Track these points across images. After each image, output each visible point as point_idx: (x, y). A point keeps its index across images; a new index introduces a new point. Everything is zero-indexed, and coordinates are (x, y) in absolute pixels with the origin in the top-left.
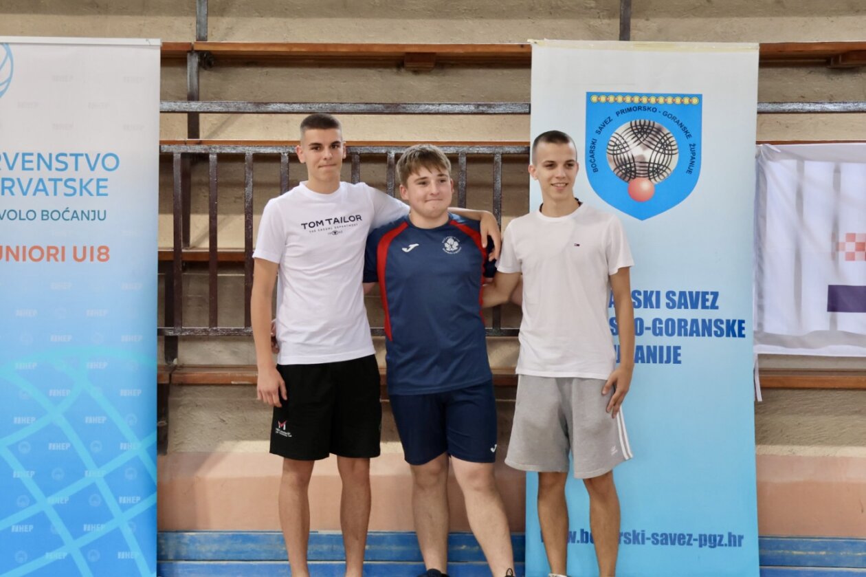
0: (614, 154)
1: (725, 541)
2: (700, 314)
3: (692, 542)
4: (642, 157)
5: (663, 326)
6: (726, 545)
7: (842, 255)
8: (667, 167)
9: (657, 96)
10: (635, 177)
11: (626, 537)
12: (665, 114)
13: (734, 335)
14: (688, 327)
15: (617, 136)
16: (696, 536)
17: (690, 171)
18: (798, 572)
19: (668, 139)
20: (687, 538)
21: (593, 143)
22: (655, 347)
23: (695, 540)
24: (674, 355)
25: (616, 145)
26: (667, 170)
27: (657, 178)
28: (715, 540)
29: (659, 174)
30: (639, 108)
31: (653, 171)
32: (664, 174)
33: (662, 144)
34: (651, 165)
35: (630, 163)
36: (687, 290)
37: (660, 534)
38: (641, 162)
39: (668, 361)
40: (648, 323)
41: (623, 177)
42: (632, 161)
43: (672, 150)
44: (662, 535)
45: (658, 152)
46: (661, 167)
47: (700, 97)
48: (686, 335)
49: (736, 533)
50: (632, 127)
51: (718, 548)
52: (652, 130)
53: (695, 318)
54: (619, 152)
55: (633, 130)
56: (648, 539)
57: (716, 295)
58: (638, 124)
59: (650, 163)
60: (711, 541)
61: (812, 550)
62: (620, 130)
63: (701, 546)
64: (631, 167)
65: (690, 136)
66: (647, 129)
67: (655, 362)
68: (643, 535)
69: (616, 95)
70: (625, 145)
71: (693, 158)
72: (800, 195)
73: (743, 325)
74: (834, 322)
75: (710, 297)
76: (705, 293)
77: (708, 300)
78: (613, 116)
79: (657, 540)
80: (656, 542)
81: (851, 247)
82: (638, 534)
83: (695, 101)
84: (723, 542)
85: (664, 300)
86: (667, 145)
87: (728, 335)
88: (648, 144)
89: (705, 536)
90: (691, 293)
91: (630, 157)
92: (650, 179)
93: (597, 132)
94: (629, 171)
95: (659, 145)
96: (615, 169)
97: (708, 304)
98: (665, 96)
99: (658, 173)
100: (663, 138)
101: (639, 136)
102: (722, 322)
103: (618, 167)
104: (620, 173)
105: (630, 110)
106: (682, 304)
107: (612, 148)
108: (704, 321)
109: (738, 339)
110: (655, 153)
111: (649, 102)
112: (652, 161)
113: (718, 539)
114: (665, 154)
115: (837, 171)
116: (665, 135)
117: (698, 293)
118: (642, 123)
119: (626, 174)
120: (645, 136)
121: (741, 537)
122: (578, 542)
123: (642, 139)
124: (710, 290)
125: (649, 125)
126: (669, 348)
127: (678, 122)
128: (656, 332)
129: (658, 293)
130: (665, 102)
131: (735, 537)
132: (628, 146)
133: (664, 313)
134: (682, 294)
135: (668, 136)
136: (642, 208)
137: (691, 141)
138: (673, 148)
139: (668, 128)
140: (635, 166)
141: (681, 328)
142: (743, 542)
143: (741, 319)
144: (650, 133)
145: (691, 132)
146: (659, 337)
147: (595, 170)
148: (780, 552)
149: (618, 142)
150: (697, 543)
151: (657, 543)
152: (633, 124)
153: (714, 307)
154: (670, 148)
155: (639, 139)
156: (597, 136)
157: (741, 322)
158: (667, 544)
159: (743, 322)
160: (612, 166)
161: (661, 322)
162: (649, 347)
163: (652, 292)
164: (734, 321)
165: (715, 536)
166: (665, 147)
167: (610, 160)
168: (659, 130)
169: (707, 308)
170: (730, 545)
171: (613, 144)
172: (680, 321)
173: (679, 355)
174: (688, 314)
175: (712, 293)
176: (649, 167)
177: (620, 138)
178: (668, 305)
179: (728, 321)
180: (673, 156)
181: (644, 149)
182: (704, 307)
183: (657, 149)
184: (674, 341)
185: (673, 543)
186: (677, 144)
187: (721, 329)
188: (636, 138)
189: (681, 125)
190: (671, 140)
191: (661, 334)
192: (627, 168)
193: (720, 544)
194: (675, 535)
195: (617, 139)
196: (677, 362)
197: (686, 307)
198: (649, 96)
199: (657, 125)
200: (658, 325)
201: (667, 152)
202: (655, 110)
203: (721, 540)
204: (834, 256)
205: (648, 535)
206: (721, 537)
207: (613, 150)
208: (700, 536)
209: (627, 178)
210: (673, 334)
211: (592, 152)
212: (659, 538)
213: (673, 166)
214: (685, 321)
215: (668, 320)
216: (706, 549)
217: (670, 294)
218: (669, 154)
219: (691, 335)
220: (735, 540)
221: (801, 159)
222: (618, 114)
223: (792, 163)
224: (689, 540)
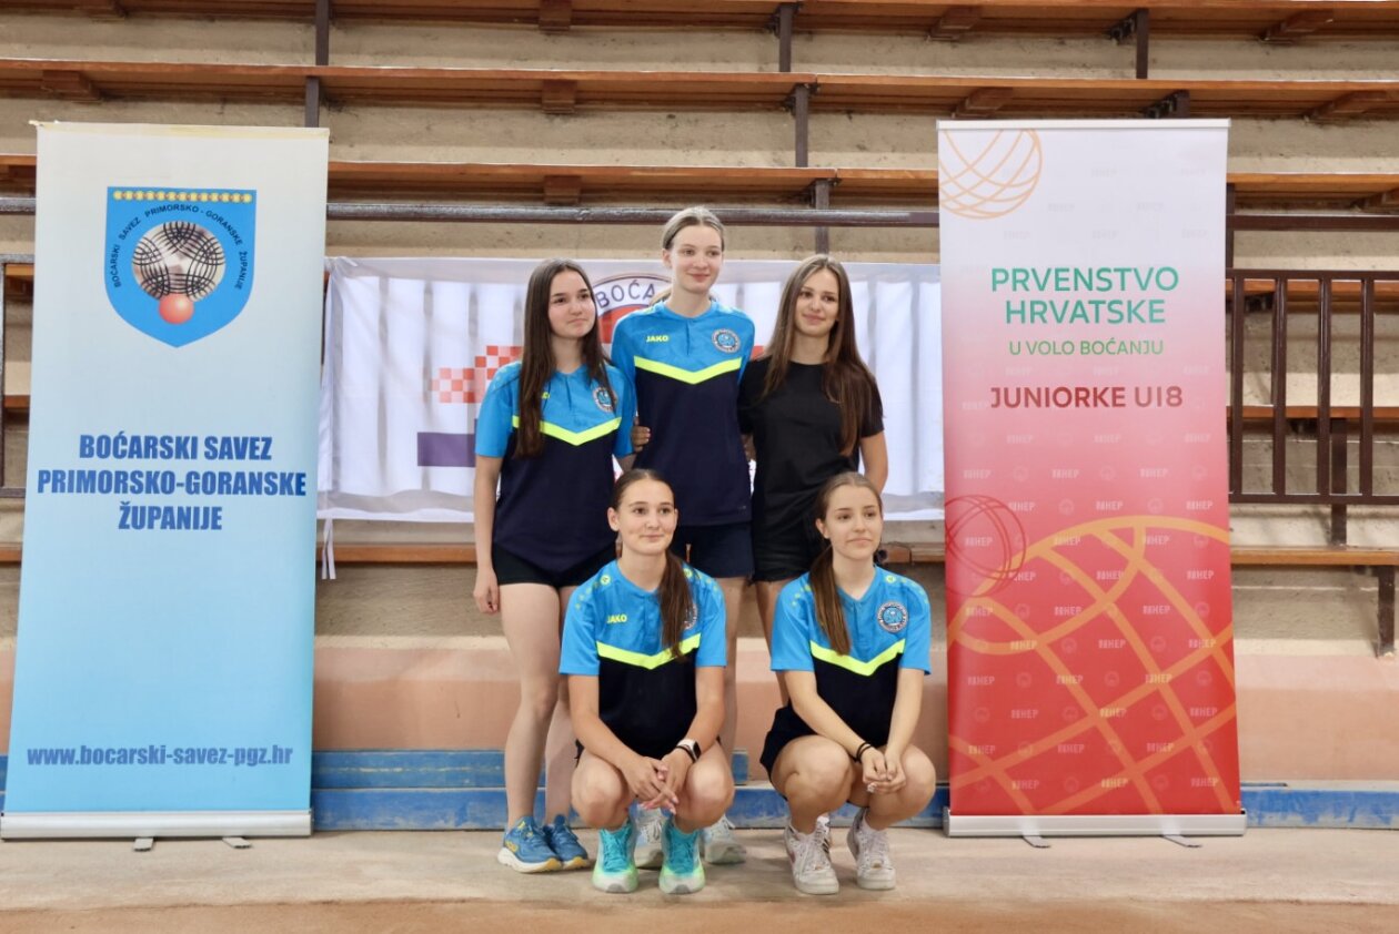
0: (141, 264)
1: (269, 756)
2: (248, 466)
3: (226, 758)
4: (179, 268)
5: (200, 481)
6: (269, 762)
7: (435, 395)
8: (210, 281)
9: (199, 192)
10: (169, 292)
11: (140, 755)
12: (209, 214)
13: (291, 493)
14: (232, 483)
15: (146, 242)
16: (231, 751)
17: (239, 286)
18: (363, 794)
19: (212, 245)
20: (220, 754)
21: (115, 251)
22: (189, 509)
23: (230, 756)
24: (212, 519)
25: (145, 253)
26: (210, 285)
27: (197, 295)
28: (256, 756)
29: (199, 289)
30: (176, 207)
31: (192, 286)
32: (206, 289)
33: (205, 252)
34: (190, 278)
35: (162, 276)
36: (232, 436)
37: (185, 748)
38: (177, 275)
39: (205, 527)
40: (181, 478)
41: (153, 293)
42: (165, 273)
43: (216, 259)
44: (187, 752)
45: (199, 261)
46: (203, 281)
47: (253, 193)
48: (228, 492)
49: (283, 746)
50: (165, 230)
51: (259, 766)
52: (192, 234)
53: (240, 470)
54: (148, 261)
55: (167, 235)
56: (170, 756)
57: (268, 441)
58: (174, 226)
59: (188, 275)
60: (251, 757)
61: (384, 767)
62: (150, 234)
63: (237, 764)
64: (163, 280)
65: (240, 241)
66: (186, 233)
67: (188, 527)
68: (163, 751)
69: (145, 190)
70: (156, 253)
71: (243, 269)
72: (383, 321)
73: (303, 480)
74: (426, 480)
75: (261, 445)
76: (254, 440)
77: (257, 448)
78: (142, 217)
79: (181, 758)
80: (179, 760)
81: (445, 385)
82: (157, 750)
83: (247, 198)
84: (266, 759)
85: (202, 448)
86: (211, 253)
87: (282, 493)
88: (186, 251)
89: (243, 750)
90: (236, 440)
91: (163, 267)
92: (188, 296)
93: (121, 236)
94: (160, 285)
95: (201, 253)
96: (143, 283)
97: (258, 453)
98: (209, 192)
99: (198, 287)
100: (205, 244)
101: (175, 241)
102: (275, 476)
103: (146, 281)
104: (150, 288)
105: (163, 209)
106: (225, 453)
107: (139, 256)
108: (252, 475)
109: (295, 498)
110: (195, 263)
111: (188, 199)
112: (192, 273)
113: (259, 754)
114: (208, 264)
115: (428, 292)
116: (209, 241)
117: (245, 439)
118: (179, 226)
119: (156, 289)
120: (182, 241)
121: (289, 752)
122: (77, 762)
123: (178, 246)
124: (261, 435)
125: (188, 228)
126: (206, 509)
127: (225, 224)
128: (191, 488)
129: (195, 440)
130: (209, 199)
131: (281, 750)
132: (160, 254)
133: (201, 465)
134: (226, 440)
135: (213, 242)
136: (177, 332)
137: (241, 248)
138: (219, 256)
139: (213, 233)
140: (169, 279)
141: (222, 483)
142: (291, 756)
143: (299, 471)
144: (189, 238)
145: (242, 237)
146: (195, 495)
147: (118, 284)
148: (346, 769)
149: (147, 250)
150: (232, 761)
151: (181, 762)
152: (167, 227)
153: (265, 456)
154: (214, 256)
155: (174, 245)
156: (120, 242)
157: (300, 476)
158: (193, 761)
159: (303, 475)
160: (139, 280)
161: (197, 477)
162: (180, 509)
163: (187, 439)
164: (291, 475)
165: (256, 751)
166: (209, 256)
167: (137, 271)
168: (201, 235)
169: (257, 458)
170: (275, 762)
171: (141, 251)
172: (221, 474)
173: (220, 518)
174: (232, 466)
175: (264, 439)
176: (187, 280)
177: (150, 244)
178: (207, 455)
179: (283, 475)
180: (219, 267)
181: (181, 258)
182: (253, 457)
183: (198, 258)
184: (214, 500)
185: (201, 761)
186: (224, 252)
187: (274, 485)
188: (170, 245)
189: (229, 228)
190: (216, 246)
191: (197, 491)
192: (158, 282)
193: (262, 761)
194: (204, 750)
195: (146, 246)
196: (215, 527)
197: (230, 457)
198: (189, 192)
199: (198, 228)
200: (193, 481)
201: (210, 262)
202: (195, 209)
203: (263, 756)
204: (427, 398)
205: (169, 751)
206: (264, 751)
207: (141, 259)
208: (237, 751)
209: (158, 294)
210: (212, 492)
211: (113, 261)
212: (184, 755)
213: (218, 278)
214: (229, 475)
215: (206, 475)
216: (244, 767)
217: (209, 441)
218: (212, 264)
219: (235, 492)
220: (282, 755)
221: (385, 276)
222: (147, 214)
223: (374, 281)
224: (223, 756)
